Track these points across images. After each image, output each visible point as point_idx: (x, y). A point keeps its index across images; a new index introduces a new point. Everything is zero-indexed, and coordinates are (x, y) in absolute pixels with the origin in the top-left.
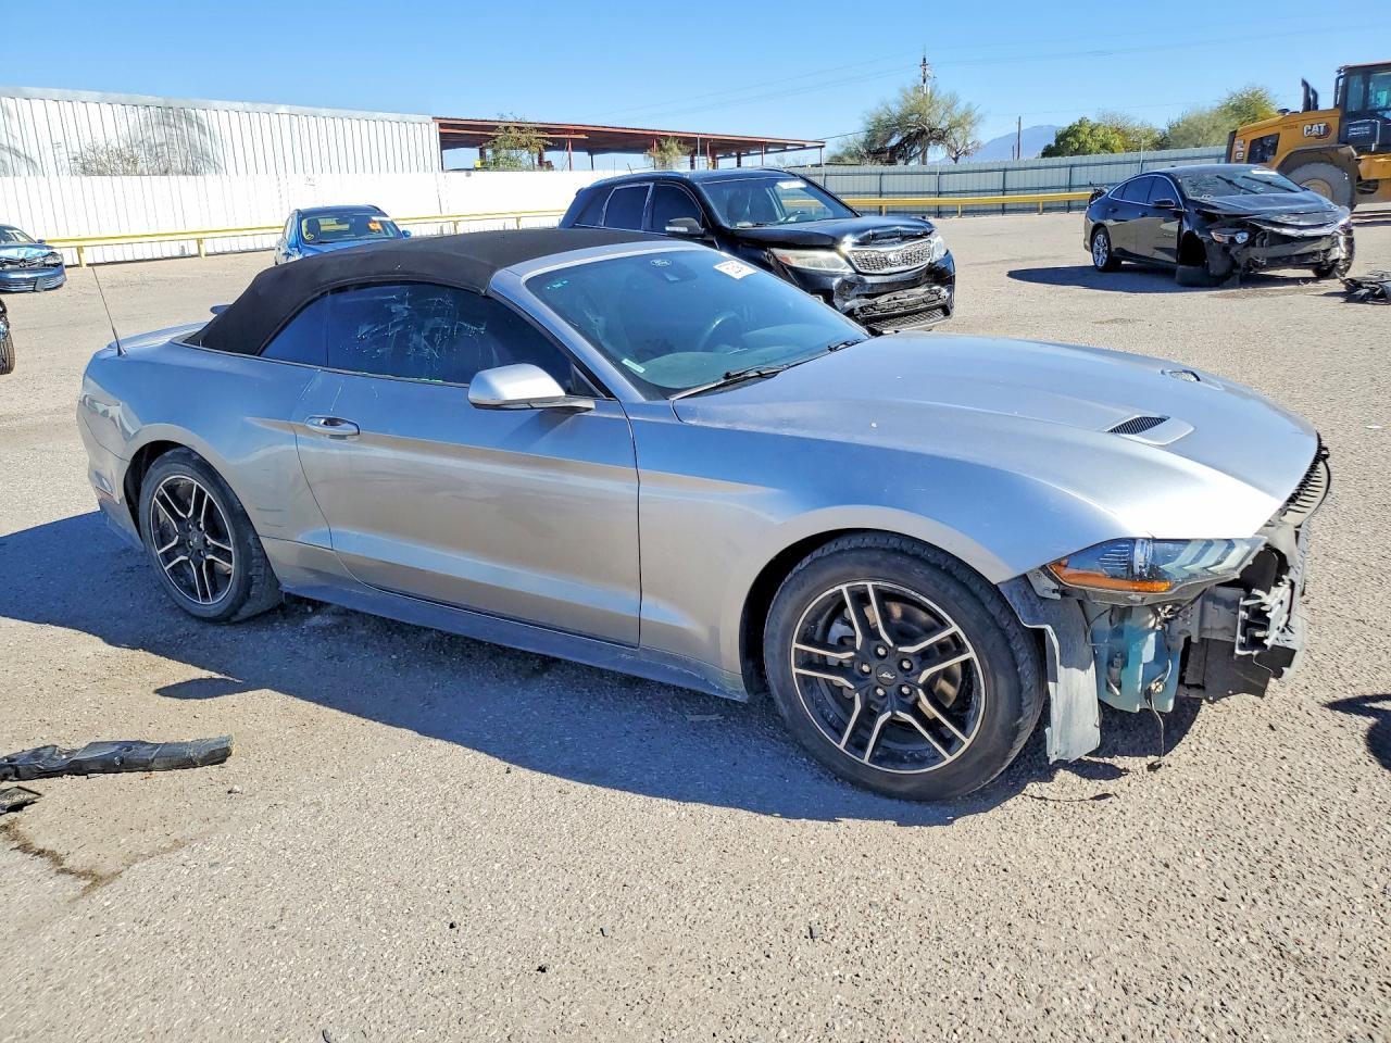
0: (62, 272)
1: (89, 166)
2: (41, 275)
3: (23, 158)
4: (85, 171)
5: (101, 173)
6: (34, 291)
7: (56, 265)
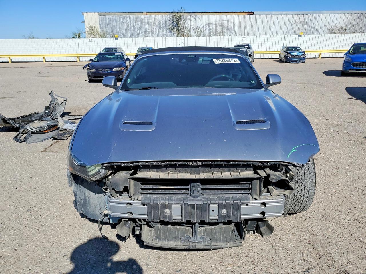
0: (305, 59)
1: (332, 31)
2: (299, 59)
3: (316, 30)
4: (331, 33)
5: (335, 33)
6: (296, 63)
7: (304, 57)
